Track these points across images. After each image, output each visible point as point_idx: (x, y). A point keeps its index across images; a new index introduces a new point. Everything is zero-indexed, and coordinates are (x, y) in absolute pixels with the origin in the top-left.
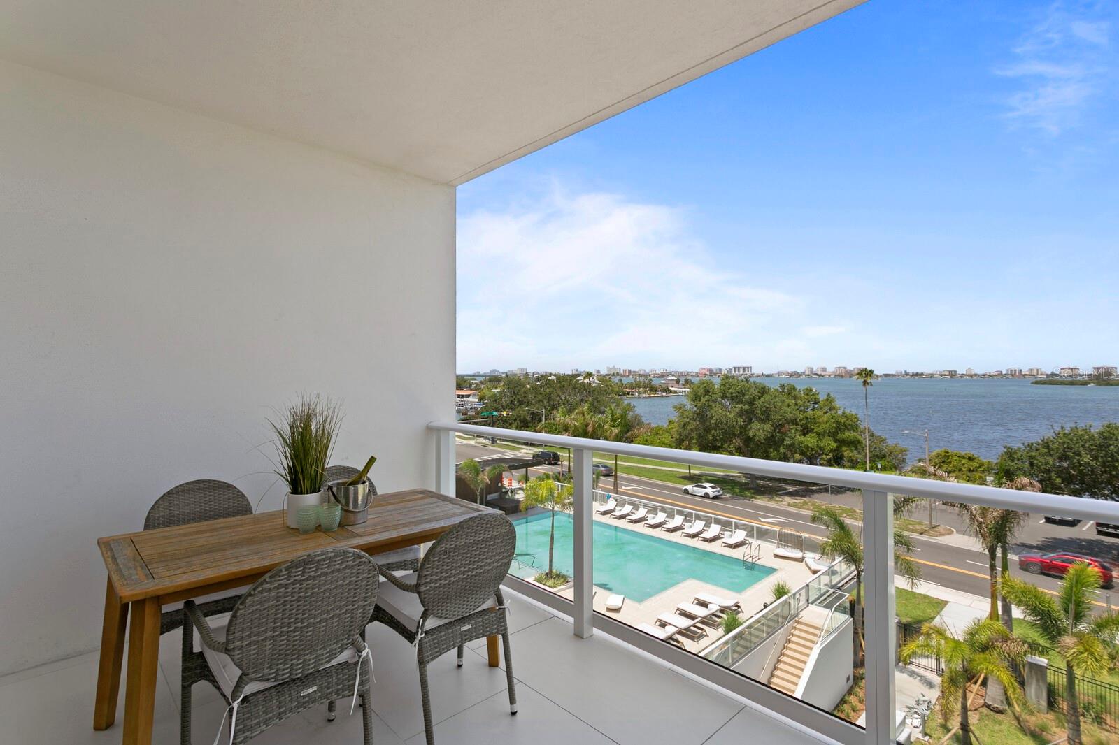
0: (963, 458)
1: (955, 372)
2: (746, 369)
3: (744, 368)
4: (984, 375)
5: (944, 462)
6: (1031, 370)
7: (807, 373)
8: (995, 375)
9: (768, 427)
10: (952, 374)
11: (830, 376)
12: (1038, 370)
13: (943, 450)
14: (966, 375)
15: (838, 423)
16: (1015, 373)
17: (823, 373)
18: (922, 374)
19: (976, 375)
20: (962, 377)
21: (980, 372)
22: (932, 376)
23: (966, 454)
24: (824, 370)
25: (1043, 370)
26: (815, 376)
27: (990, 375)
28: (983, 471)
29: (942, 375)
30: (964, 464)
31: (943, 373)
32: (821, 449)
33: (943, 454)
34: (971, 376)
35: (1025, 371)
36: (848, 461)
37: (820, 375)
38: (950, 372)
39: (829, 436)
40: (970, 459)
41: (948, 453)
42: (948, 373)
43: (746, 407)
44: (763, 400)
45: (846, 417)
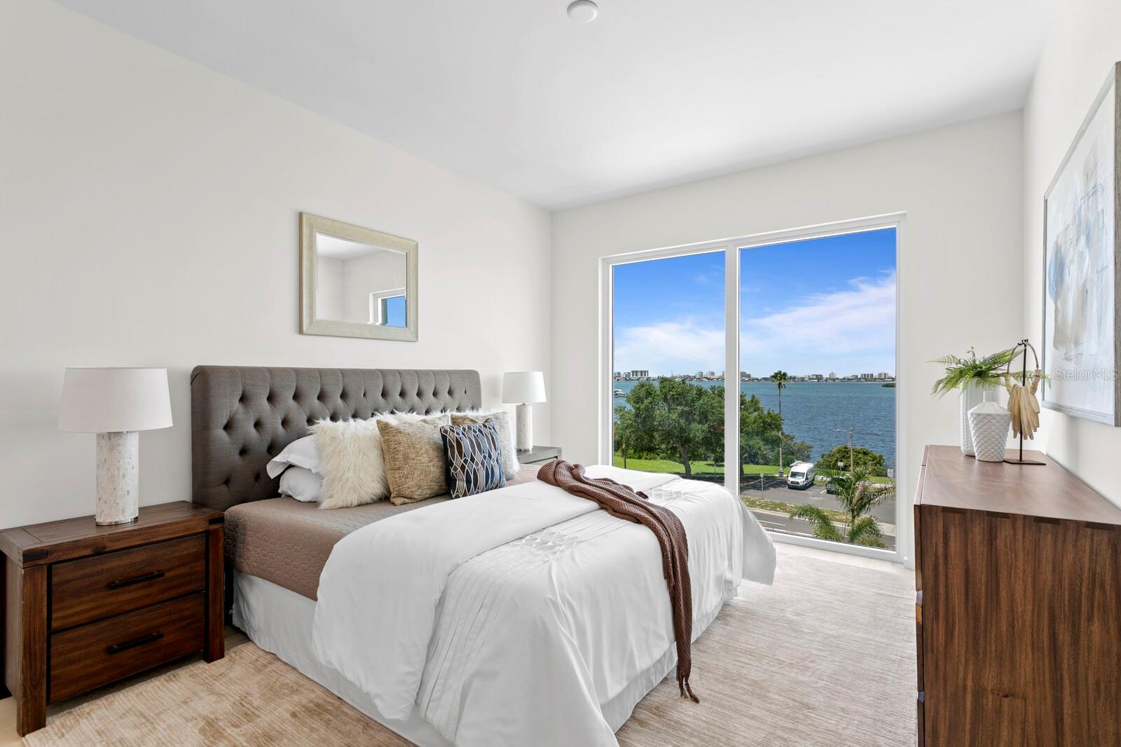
0: (859, 453)
1: (821, 376)
2: (643, 373)
3: (641, 372)
4: (844, 379)
6: (880, 374)
7: (697, 377)
9: (705, 427)
10: (819, 378)
11: (718, 379)
12: (885, 374)
13: (843, 446)
14: (829, 379)
15: (765, 423)
16: (868, 377)
17: (712, 377)
18: (795, 378)
19: (838, 379)
20: (826, 381)
21: (841, 377)
22: (803, 379)
23: (861, 449)
24: (713, 374)
25: (890, 375)
26: (705, 380)
27: (849, 379)
28: (876, 464)
29: (810, 379)
30: (860, 458)
32: (750, 447)
33: (843, 450)
34: (834, 380)
35: (876, 375)
36: (762, 459)
37: (709, 379)
38: (817, 376)
39: (757, 435)
40: (865, 453)
41: (847, 448)
42: (815, 377)
43: (687, 409)
44: (701, 401)
45: (771, 417)
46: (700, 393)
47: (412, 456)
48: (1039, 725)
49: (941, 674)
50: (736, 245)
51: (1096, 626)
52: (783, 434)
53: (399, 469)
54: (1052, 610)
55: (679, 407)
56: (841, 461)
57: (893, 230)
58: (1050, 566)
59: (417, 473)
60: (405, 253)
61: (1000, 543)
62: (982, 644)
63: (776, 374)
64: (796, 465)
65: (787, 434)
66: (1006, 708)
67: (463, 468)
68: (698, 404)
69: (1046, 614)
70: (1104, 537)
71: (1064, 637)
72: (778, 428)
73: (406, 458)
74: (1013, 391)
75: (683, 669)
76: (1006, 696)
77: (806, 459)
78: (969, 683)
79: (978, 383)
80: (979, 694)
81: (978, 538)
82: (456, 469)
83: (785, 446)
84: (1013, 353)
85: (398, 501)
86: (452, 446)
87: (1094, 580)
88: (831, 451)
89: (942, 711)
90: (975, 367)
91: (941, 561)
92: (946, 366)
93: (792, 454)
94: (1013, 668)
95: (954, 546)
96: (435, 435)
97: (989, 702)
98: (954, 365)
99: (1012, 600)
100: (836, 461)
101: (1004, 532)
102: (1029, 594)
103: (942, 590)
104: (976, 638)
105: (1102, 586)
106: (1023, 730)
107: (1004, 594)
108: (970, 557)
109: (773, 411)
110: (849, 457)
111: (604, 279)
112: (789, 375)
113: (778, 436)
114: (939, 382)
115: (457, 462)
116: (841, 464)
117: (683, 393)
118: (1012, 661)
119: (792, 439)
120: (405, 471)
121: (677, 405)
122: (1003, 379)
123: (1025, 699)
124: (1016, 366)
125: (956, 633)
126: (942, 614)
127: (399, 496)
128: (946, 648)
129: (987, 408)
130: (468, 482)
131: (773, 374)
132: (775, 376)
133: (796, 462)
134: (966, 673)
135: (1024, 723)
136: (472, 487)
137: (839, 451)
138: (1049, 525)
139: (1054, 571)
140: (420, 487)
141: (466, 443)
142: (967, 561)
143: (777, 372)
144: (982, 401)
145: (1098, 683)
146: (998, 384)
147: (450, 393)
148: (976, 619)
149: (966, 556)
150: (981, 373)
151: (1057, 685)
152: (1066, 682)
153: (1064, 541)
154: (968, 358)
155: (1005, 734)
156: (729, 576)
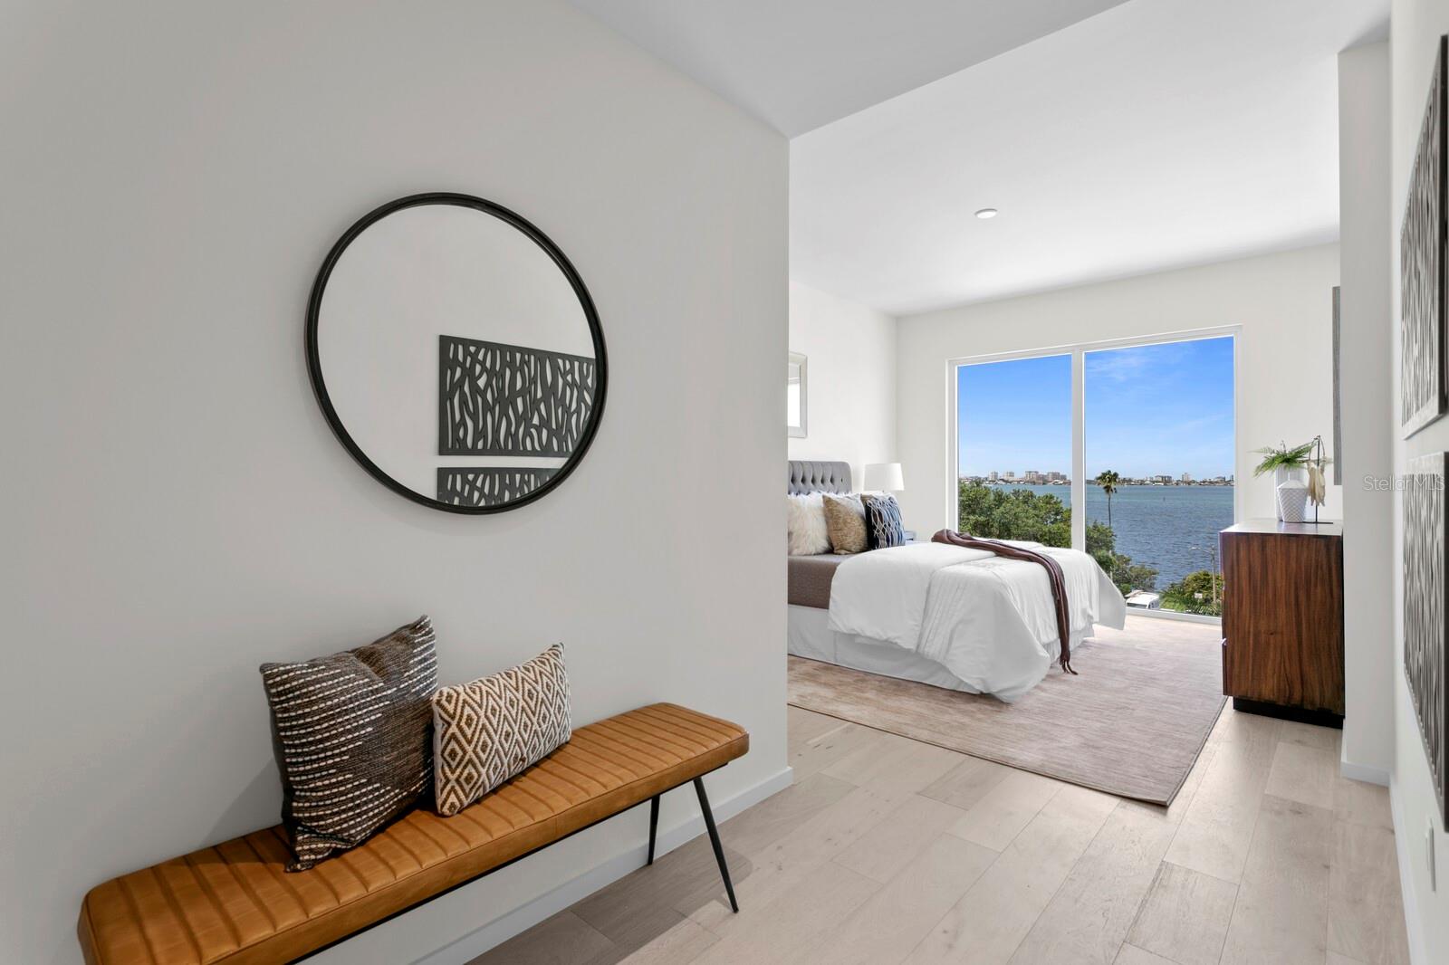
1: (1170, 478)
4: (1204, 482)
5: (1203, 586)
7: (991, 479)
8: (1217, 482)
10: (1166, 480)
11: (1019, 482)
14: (1182, 481)
17: (1011, 479)
18: (1130, 480)
19: (1194, 482)
20: (1177, 484)
21: (1199, 479)
22: (1142, 482)
24: (1012, 474)
26: (1002, 482)
27: (1211, 482)
29: (1154, 482)
31: (1154, 479)
34: (1189, 483)
37: (1007, 482)
38: (1163, 477)
41: (1208, 575)
42: (1160, 479)
43: (982, 519)
44: (1002, 509)
45: (1098, 531)
46: (1000, 499)
47: (849, 521)
48: (1289, 647)
49: (1236, 627)
50: (1084, 350)
51: (1319, 589)
52: (1114, 554)
53: (840, 530)
54: (1296, 583)
55: (971, 517)
56: (1200, 592)
57: (1231, 339)
58: (1295, 559)
59: (853, 533)
60: (798, 366)
61: (1268, 551)
62: (1258, 606)
63: (1104, 475)
64: (1134, 596)
65: (1119, 554)
66: (1272, 641)
67: (884, 530)
68: (997, 513)
69: (1293, 585)
70: (1323, 541)
71: (1303, 598)
72: (1109, 546)
73: (845, 522)
74: (1311, 472)
75: (1065, 656)
76: (1272, 634)
77: (1148, 588)
78: (1252, 630)
79: (1285, 467)
80: (1257, 635)
81: (1256, 548)
82: (878, 531)
83: (1117, 570)
84: (1313, 445)
85: (843, 552)
86: (875, 515)
87: (1317, 566)
88: (1184, 579)
89: (1236, 648)
90: (1284, 455)
91: (1235, 563)
92: (1264, 455)
93: (1128, 582)
94: (1276, 618)
95: (1242, 554)
96: (859, 508)
97: (1263, 638)
98: (1269, 454)
99: (1275, 581)
100: (1192, 593)
101: (1270, 545)
102: (1284, 576)
103: (1236, 579)
104: (1255, 604)
105: (1322, 568)
106: (1281, 651)
107: (1270, 578)
108: (1251, 559)
109: (1103, 524)
110: (1211, 588)
111: (950, 379)
112: (1121, 476)
113: (1107, 557)
114: (1258, 467)
115: (879, 526)
116: (1199, 596)
117: (976, 498)
118: (1275, 614)
119: (1127, 561)
120: (845, 532)
121: (969, 513)
122: (1305, 464)
123: (1282, 633)
124: (1314, 456)
125: (1244, 603)
126: (1236, 592)
127: (842, 548)
128: (1238, 613)
129: (1292, 484)
130: (888, 541)
131: (1099, 475)
132: (1103, 477)
133: (1134, 592)
134: (1249, 623)
135: (1282, 647)
136: (890, 542)
137: (1196, 579)
138: (1294, 538)
139: (1297, 562)
140: (855, 543)
141: (884, 513)
142: (1249, 561)
143: (1105, 471)
144: (1287, 480)
145: (1320, 619)
146: (1303, 468)
147: (832, 481)
148: (1255, 593)
149: (1249, 558)
150: (1289, 460)
151: (1299, 624)
152: (1304, 622)
153: (1302, 546)
154: (1281, 449)
155: (1271, 655)
156: (1090, 613)
